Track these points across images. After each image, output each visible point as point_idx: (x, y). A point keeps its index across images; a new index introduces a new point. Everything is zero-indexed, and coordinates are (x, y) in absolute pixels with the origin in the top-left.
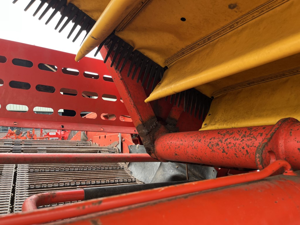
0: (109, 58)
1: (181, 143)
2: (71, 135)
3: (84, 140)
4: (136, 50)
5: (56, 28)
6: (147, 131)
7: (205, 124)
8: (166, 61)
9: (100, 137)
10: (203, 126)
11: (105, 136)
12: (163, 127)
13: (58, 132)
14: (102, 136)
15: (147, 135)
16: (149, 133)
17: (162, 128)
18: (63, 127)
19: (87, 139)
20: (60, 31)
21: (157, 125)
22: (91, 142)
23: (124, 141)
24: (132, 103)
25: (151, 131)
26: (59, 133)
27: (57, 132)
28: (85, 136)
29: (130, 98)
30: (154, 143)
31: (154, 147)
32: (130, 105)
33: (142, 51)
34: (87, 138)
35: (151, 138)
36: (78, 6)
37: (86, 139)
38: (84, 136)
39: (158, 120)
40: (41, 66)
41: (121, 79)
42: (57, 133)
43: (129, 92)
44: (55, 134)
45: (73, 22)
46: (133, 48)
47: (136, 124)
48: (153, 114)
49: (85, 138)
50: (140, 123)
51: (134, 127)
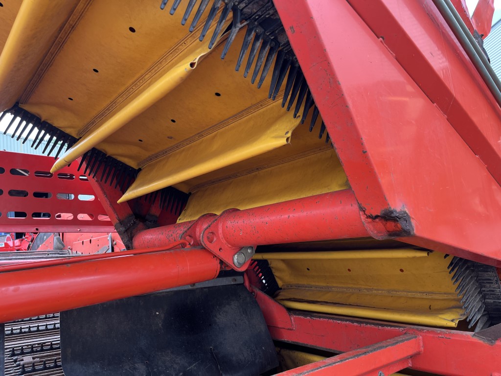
0: (84, 163)
1: (151, 237)
2: (37, 243)
3: (58, 248)
4: (109, 156)
5: (32, 146)
6: (124, 229)
7: (180, 219)
8: (138, 165)
9: (83, 242)
10: (178, 221)
11: (90, 240)
12: (141, 223)
13: (8, 242)
14: (87, 241)
15: (124, 232)
16: (126, 231)
17: (141, 225)
18: (37, 229)
19: (64, 247)
20: (36, 148)
21: (135, 223)
22: (70, 250)
23: (116, 244)
24: (109, 203)
25: (128, 229)
26: (11, 243)
27: (6, 242)
28: (60, 243)
29: (106, 198)
30: (132, 240)
31: (132, 243)
32: (106, 204)
33: (114, 157)
34: (63, 245)
35: (128, 236)
36: (51, 124)
37: (62, 247)
38: (58, 243)
39: (136, 218)
40: (13, 172)
41: (96, 181)
42: (6, 244)
43: (105, 193)
44: (3, 246)
45: (49, 135)
46: (106, 155)
47: (114, 223)
48: (131, 212)
49: (60, 246)
50: (118, 221)
51: (113, 225)
